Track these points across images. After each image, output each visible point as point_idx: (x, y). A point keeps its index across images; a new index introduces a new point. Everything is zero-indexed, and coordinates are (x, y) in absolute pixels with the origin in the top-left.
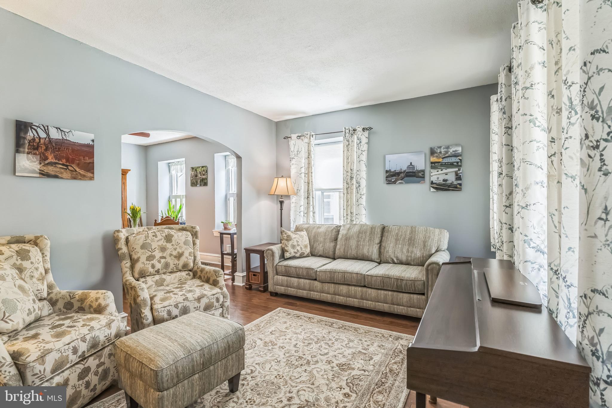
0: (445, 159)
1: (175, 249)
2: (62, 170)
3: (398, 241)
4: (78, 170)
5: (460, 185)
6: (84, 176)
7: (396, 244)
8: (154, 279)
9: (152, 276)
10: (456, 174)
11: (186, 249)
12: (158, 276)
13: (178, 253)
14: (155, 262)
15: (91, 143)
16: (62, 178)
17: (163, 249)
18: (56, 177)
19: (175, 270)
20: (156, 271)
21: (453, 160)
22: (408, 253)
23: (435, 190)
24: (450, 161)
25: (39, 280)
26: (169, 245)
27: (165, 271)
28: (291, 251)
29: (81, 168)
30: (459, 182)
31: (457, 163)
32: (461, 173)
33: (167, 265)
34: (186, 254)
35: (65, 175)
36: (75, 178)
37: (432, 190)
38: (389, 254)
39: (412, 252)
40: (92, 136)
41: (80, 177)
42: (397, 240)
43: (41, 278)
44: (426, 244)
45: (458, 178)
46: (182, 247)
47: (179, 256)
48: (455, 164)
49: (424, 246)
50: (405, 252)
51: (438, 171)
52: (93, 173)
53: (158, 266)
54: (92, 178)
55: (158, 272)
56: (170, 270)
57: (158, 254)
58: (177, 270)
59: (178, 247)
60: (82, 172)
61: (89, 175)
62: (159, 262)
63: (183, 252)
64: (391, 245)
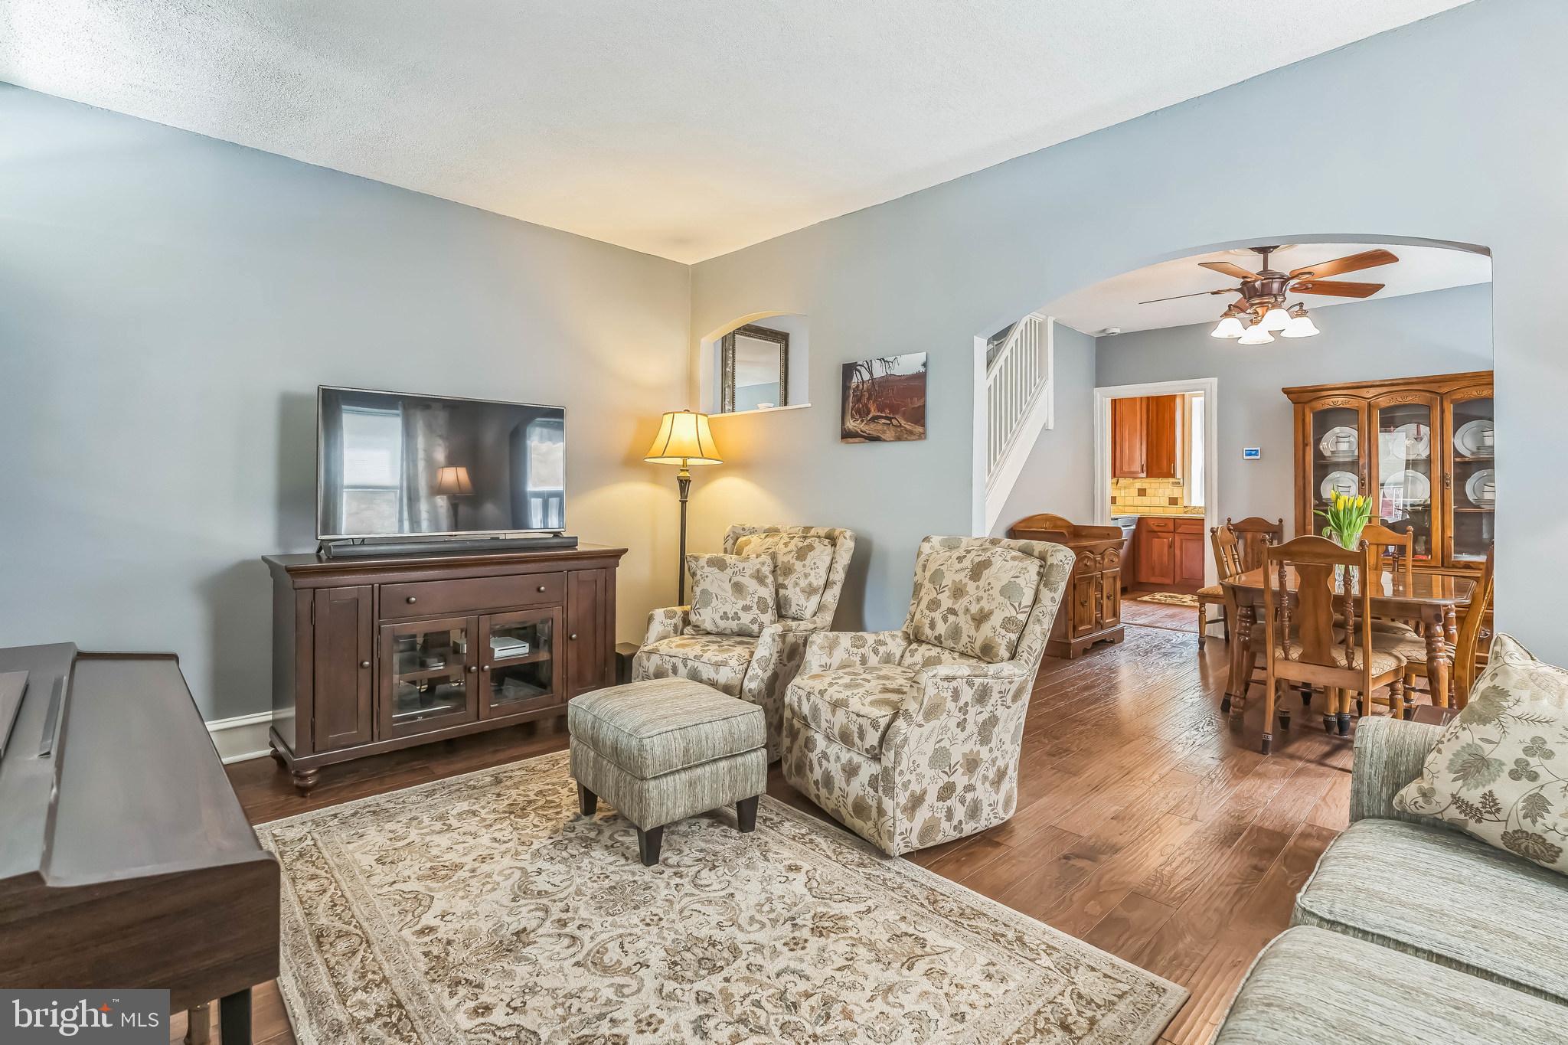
1: (979, 600)
2: (885, 428)
4: (903, 422)
6: (911, 433)
8: (928, 654)
9: (930, 647)
11: (1001, 606)
12: (939, 650)
13: (982, 610)
14: (937, 615)
15: (922, 370)
16: (884, 440)
17: (958, 592)
18: (877, 439)
19: (970, 653)
20: (936, 638)
25: (803, 591)
26: (971, 586)
27: (953, 645)
28: (1437, 784)
29: (907, 420)
33: (955, 633)
34: (996, 620)
35: (890, 434)
36: (899, 439)
40: (921, 357)
41: (905, 436)
43: (807, 590)
46: (994, 599)
47: (981, 619)
52: (923, 425)
53: (941, 628)
54: (922, 436)
55: (938, 641)
56: (960, 647)
57: (946, 602)
58: (973, 654)
59: (985, 595)
60: (908, 426)
61: (919, 429)
62: (945, 619)
63: (991, 613)
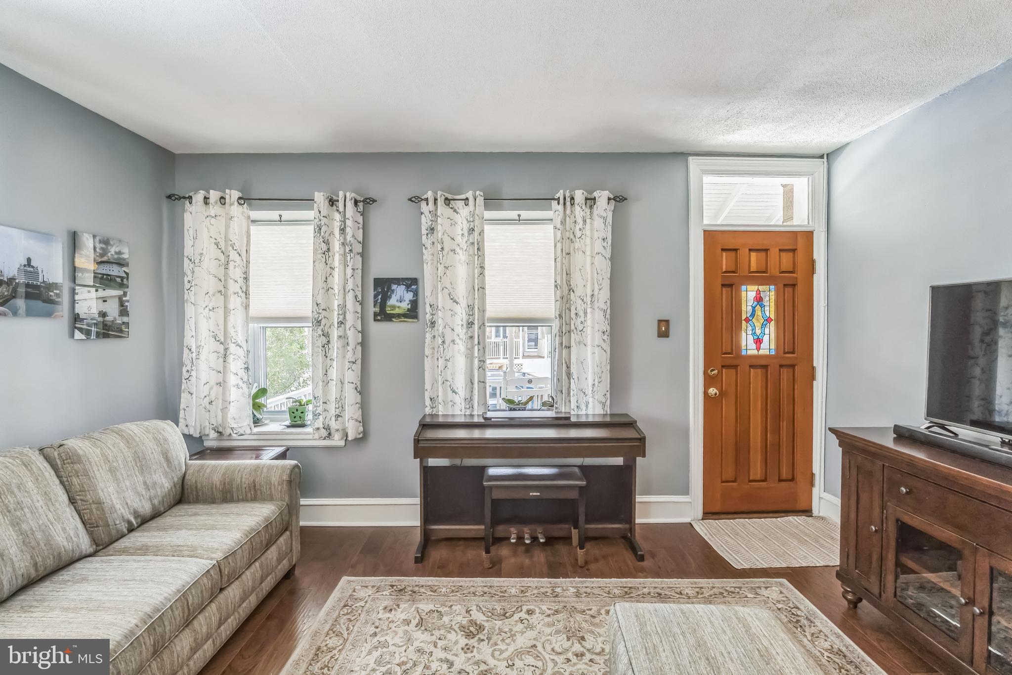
0: (102, 266)
3: (118, 474)
5: (127, 324)
7: (116, 480)
10: (122, 304)
21: (115, 271)
22: (149, 490)
23: (83, 337)
24: (111, 273)
30: (125, 319)
31: (122, 278)
32: (128, 301)
37: (78, 335)
38: (119, 512)
39: (155, 484)
42: (112, 471)
44: (169, 455)
45: (124, 312)
48: (119, 280)
49: (168, 460)
50: (144, 493)
51: (89, 292)
64: (111, 489)
